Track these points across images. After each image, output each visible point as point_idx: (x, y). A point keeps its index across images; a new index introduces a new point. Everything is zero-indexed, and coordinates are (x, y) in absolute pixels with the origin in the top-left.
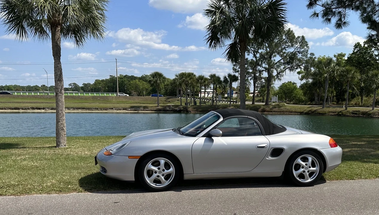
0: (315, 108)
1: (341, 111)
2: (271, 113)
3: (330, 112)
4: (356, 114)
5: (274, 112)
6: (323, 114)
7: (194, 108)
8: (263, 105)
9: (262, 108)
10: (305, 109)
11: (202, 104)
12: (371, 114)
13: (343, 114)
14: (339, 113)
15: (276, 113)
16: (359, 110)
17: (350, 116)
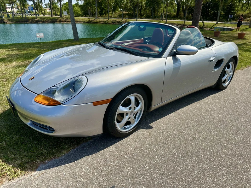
0: (91, 19)
1: (106, 21)
2: (65, 22)
3: (100, 21)
4: (114, 22)
5: (67, 21)
6: (97, 23)
7: (9, 20)
8: (59, 17)
9: (59, 19)
10: (86, 20)
11: (14, 17)
12: (122, 22)
13: (107, 23)
14: (105, 22)
15: (69, 22)
16: (115, 20)
17: (111, 24)
